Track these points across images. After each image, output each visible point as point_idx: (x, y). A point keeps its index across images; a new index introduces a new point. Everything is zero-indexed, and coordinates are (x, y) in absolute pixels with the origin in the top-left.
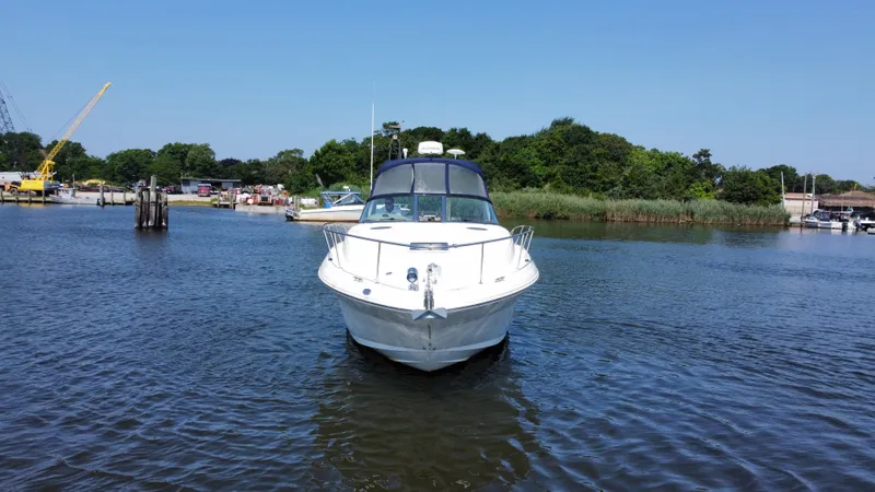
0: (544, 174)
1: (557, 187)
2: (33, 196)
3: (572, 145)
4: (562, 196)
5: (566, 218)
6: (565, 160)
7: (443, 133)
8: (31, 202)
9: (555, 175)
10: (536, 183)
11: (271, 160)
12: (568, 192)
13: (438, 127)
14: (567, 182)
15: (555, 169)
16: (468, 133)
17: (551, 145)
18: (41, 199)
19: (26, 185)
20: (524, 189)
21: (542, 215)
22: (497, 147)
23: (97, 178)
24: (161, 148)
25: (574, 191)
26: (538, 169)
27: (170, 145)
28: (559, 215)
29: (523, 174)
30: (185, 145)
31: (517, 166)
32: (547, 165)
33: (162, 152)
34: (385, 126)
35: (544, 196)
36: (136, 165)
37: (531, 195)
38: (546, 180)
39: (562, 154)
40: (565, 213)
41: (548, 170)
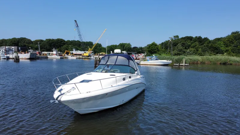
0: (225, 50)
1: (229, 54)
2: (86, 57)
3: (237, 40)
4: (230, 57)
5: (231, 64)
6: (233, 45)
7: (193, 38)
8: (85, 58)
9: (229, 50)
10: (222, 53)
11: (145, 47)
12: (233, 56)
13: (192, 36)
14: (233, 52)
15: (229, 48)
16: (201, 38)
17: (229, 40)
18: (87, 58)
19: (85, 54)
20: (217, 55)
21: (222, 63)
22: (210, 42)
23: (103, 52)
24: (119, 44)
25: (235, 56)
26: (223, 48)
27: (121, 44)
28: (229, 63)
29: (218, 50)
30: (124, 43)
31: (215, 47)
32: (227, 47)
33: (119, 45)
34: (174, 37)
35: (223, 57)
36: (112, 49)
37: (219, 57)
38: (225, 52)
39: (233, 43)
40: (231, 62)
41: (227, 48)
